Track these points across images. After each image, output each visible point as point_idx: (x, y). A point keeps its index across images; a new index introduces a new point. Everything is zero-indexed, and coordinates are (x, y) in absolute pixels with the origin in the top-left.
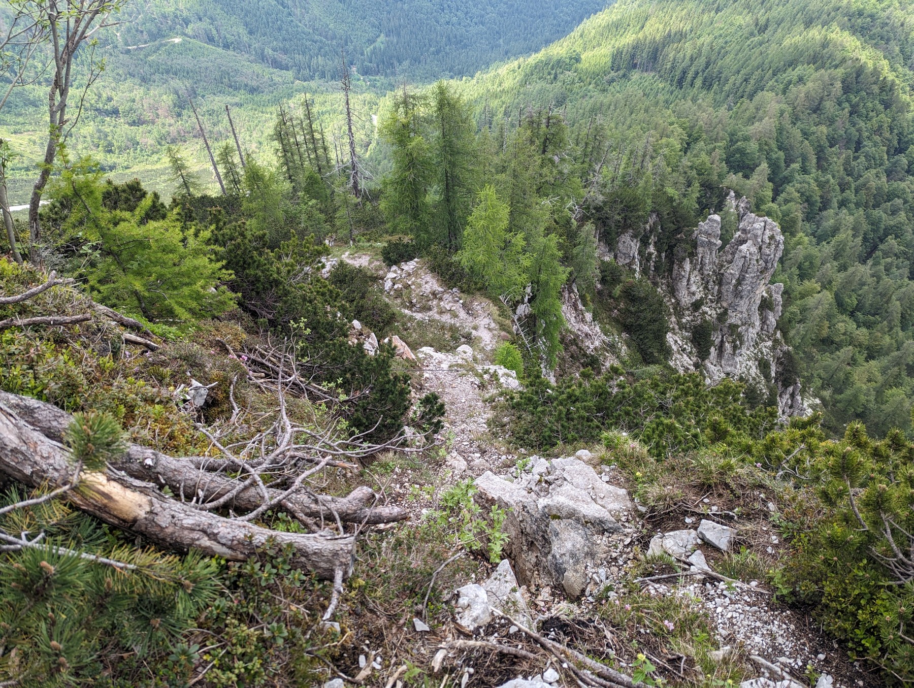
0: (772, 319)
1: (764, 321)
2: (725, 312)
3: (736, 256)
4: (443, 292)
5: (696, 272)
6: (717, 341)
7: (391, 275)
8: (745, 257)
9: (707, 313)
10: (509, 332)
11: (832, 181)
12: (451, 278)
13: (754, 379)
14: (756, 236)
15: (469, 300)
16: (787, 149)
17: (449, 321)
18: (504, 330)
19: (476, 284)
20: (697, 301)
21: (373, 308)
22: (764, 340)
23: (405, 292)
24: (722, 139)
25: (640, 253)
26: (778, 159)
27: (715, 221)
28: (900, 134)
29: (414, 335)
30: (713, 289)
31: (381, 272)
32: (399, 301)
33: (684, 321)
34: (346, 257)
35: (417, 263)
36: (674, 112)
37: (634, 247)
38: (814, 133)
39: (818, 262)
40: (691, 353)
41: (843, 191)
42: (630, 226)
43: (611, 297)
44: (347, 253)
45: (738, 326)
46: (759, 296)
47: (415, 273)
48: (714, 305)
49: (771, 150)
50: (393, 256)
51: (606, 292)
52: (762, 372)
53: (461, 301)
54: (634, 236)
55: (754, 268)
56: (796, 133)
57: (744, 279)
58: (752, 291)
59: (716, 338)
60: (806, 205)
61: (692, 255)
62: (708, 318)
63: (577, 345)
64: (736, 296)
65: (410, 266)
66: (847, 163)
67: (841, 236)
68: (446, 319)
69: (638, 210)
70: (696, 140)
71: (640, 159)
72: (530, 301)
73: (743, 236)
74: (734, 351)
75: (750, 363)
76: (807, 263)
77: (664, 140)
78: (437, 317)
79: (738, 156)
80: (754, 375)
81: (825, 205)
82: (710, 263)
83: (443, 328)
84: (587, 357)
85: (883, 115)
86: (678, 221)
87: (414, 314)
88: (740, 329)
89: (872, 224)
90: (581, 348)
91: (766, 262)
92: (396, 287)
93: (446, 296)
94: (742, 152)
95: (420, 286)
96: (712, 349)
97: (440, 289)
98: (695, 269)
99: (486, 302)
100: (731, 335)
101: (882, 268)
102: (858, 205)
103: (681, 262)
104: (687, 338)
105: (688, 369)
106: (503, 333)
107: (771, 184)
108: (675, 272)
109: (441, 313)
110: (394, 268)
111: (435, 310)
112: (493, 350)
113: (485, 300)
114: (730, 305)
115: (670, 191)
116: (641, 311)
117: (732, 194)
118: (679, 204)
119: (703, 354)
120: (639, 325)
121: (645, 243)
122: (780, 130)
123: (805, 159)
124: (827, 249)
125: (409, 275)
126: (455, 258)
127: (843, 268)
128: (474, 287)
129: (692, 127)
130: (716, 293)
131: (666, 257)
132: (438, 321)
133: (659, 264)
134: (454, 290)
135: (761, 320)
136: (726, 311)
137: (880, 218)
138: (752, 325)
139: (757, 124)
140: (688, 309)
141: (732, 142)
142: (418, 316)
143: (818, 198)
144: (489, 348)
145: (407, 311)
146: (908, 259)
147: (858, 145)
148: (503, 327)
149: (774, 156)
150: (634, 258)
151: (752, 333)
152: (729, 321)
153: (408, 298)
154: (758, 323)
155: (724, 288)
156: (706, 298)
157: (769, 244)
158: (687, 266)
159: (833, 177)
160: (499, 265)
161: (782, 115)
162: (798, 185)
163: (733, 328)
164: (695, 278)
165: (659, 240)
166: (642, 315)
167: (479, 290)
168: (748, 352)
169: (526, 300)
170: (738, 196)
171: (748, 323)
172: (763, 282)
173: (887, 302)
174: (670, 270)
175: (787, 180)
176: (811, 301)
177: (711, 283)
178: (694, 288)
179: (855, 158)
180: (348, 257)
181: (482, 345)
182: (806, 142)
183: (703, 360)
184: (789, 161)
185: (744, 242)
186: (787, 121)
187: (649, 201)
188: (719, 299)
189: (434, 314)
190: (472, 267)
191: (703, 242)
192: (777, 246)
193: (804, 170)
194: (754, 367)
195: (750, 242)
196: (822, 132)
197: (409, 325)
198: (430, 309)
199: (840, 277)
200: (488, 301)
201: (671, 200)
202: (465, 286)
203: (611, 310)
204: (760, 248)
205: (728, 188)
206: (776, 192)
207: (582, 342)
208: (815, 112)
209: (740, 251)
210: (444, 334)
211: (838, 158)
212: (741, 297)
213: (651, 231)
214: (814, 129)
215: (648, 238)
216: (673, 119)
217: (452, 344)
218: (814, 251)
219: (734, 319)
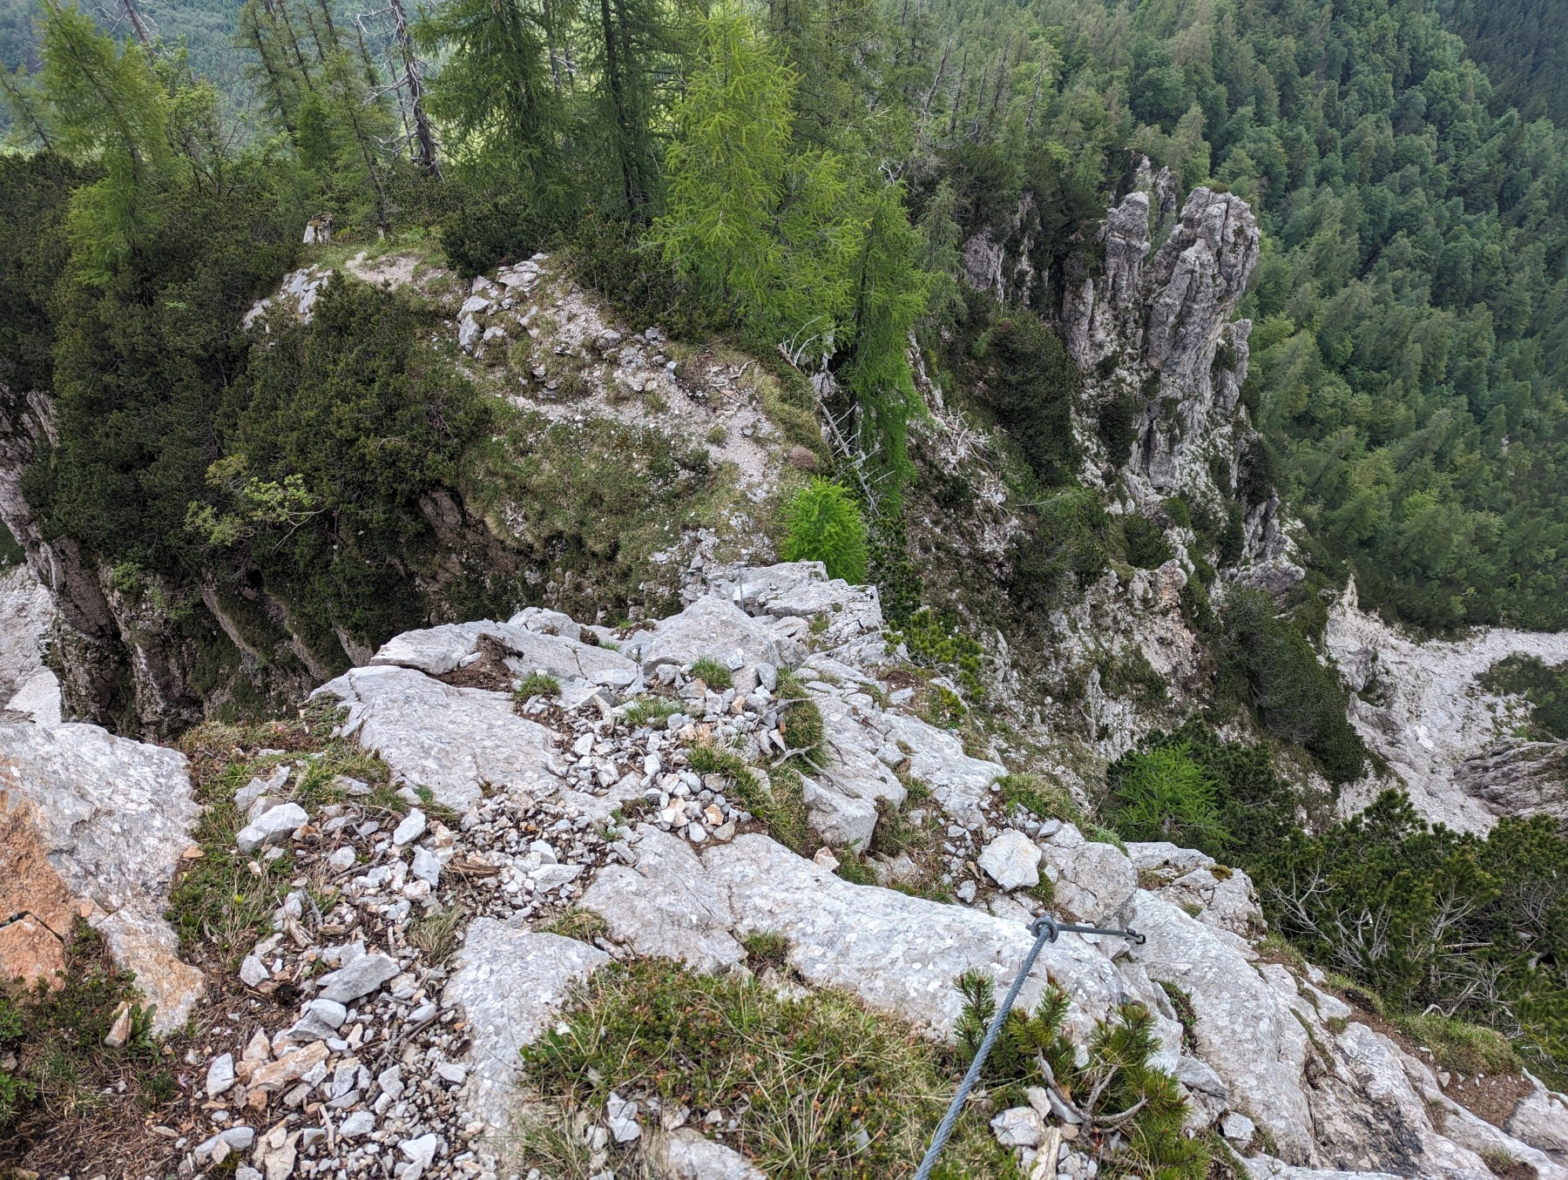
0: (1233, 386)
1: (1219, 390)
2: (1156, 378)
3: (1176, 270)
4: (618, 343)
5: (1104, 306)
6: (1142, 432)
7: (474, 304)
8: (1192, 272)
9: (1124, 380)
10: (813, 446)
11: (1305, 137)
12: (638, 302)
13: (1204, 494)
14: (1212, 231)
15: (692, 359)
16: (1231, 82)
17: (641, 422)
18: (799, 440)
19: (710, 314)
20: (1106, 358)
21: (430, 398)
22: (1218, 425)
23: (513, 347)
24: (1123, 64)
25: (1006, 271)
26: (1216, 98)
27: (1139, 204)
28: (1414, 49)
29: (546, 466)
30: (1134, 335)
31: (447, 299)
32: (499, 374)
33: (1084, 396)
34: (357, 267)
35: (541, 264)
36: (1036, 15)
37: (995, 258)
38: (1274, 51)
39: (1288, 282)
40: (1097, 455)
41: (1323, 154)
42: (987, 219)
43: (969, 354)
44: (360, 257)
45: (1176, 402)
46: (1213, 345)
47: (539, 293)
48: (1135, 365)
49: (1204, 81)
50: (475, 250)
51: (962, 347)
52: (1216, 482)
53: (672, 365)
54: (995, 239)
55: (1208, 292)
56: (1246, 50)
57: (1189, 313)
58: (1202, 336)
59: (1140, 426)
60: (1265, 180)
61: (1097, 272)
62: (1126, 389)
63: (923, 458)
64: (1174, 347)
65: (522, 275)
66: (1328, 105)
67: (1326, 234)
68: (632, 415)
69: (1001, 187)
70: (1078, 66)
71: (991, 94)
72: (834, 365)
73: (1187, 231)
74: (1171, 447)
75: (1196, 467)
76: (1270, 286)
77: (1023, 67)
78: (607, 412)
79: (1149, 94)
80: (1203, 488)
81: (1295, 182)
82: (1128, 286)
83: (625, 442)
84: (945, 482)
85: (1386, 16)
86: (1069, 209)
87: (543, 409)
88: (1180, 406)
89: (1372, 212)
90: (931, 465)
91: (1229, 279)
92: (488, 335)
93: (628, 352)
94: (1156, 86)
95: (553, 328)
96: (1134, 446)
97: (611, 334)
98: (1101, 300)
99: (741, 364)
100: (1166, 419)
101: (1389, 287)
102: (1347, 178)
103: (1078, 287)
104: (1090, 429)
105: (1093, 484)
106: (798, 450)
107: (1207, 144)
108: (1067, 307)
109: (618, 400)
110: (481, 283)
111: (602, 393)
112: (776, 502)
113: (736, 356)
114: (1164, 363)
115: (1056, 149)
116: (1030, 382)
117: (1146, 162)
118: (1070, 176)
119: (1118, 456)
120: (1026, 409)
121: (1013, 252)
122: (1219, 45)
123: (1260, 99)
124: (1302, 258)
125: (522, 299)
126: (645, 245)
127: (1328, 290)
128: (704, 321)
129: (1070, 43)
130: (1139, 343)
131: (1050, 278)
132: (611, 424)
133: (1038, 292)
134: (650, 333)
135: (1214, 388)
136: (1157, 372)
137: (1385, 198)
138: (1199, 398)
139: (1181, 34)
140: (1091, 375)
141: (1140, 68)
142: (555, 413)
143: (1284, 168)
144: (760, 495)
145: (522, 402)
146: (1428, 270)
147: (1347, 73)
148: (794, 432)
149: (1210, 94)
150: (995, 281)
151: (1199, 413)
152: (1162, 394)
153: (523, 363)
154: (1208, 395)
155: (1154, 332)
156: (1122, 353)
157: (1235, 244)
158: (1089, 295)
159: (1308, 129)
160: (773, 253)
161: (1220, 17)
162: (1251, 146)
163: (1169, 403)
164: (1103, 316)
165: (1038, 245)
166: (1030, 389)
167: (719, 329)
168: (1193, 448)
169: (825, 361)
170: (1156, 166)
171: (1194, 396)
172: (1221, 318)
173: (1401, 346)
174: (1059, 304)
175: (1231, 137)
176: (1279, 351)
177: (1132, 324)
178: (1100, 335)
179: (1343, 95)
180: (363, 266)
181: (740, 486)
182: (1263, 67)
183: (1119, 467)
184: (1235, 102)
185: (1190, 242)
186: (1229, 31)
187: (1020, 169)
188: (1145, 353)
189: (598, 404)
190: (694, 268)
191: (1117, 246)
192: (1249, 248)
193: (1260, 119)
194: (1203, 474)
195: (1200, 243)
196: (1287, 49)
197: (531, 439)
198: (585, 392)
199: (1325, 307)
200: (746, 361)
201: (1057, 166)
202: (680, 321)
203: (971, 382)
204: (1219, 254)
205: (1139, 152)
206: (1216, 161)
207: (934, 449)
208: (1274, 12)
209: (1184, 261)
210: (630, 460)
211: (1314, 94)
212: (1185, 348)
213: (1023, 229)
214: (1274, 42)
215: (1018, 242)
216: (1036, 27)
217: (653, 487)
218: (1282, 262)
219: (1170, 388)
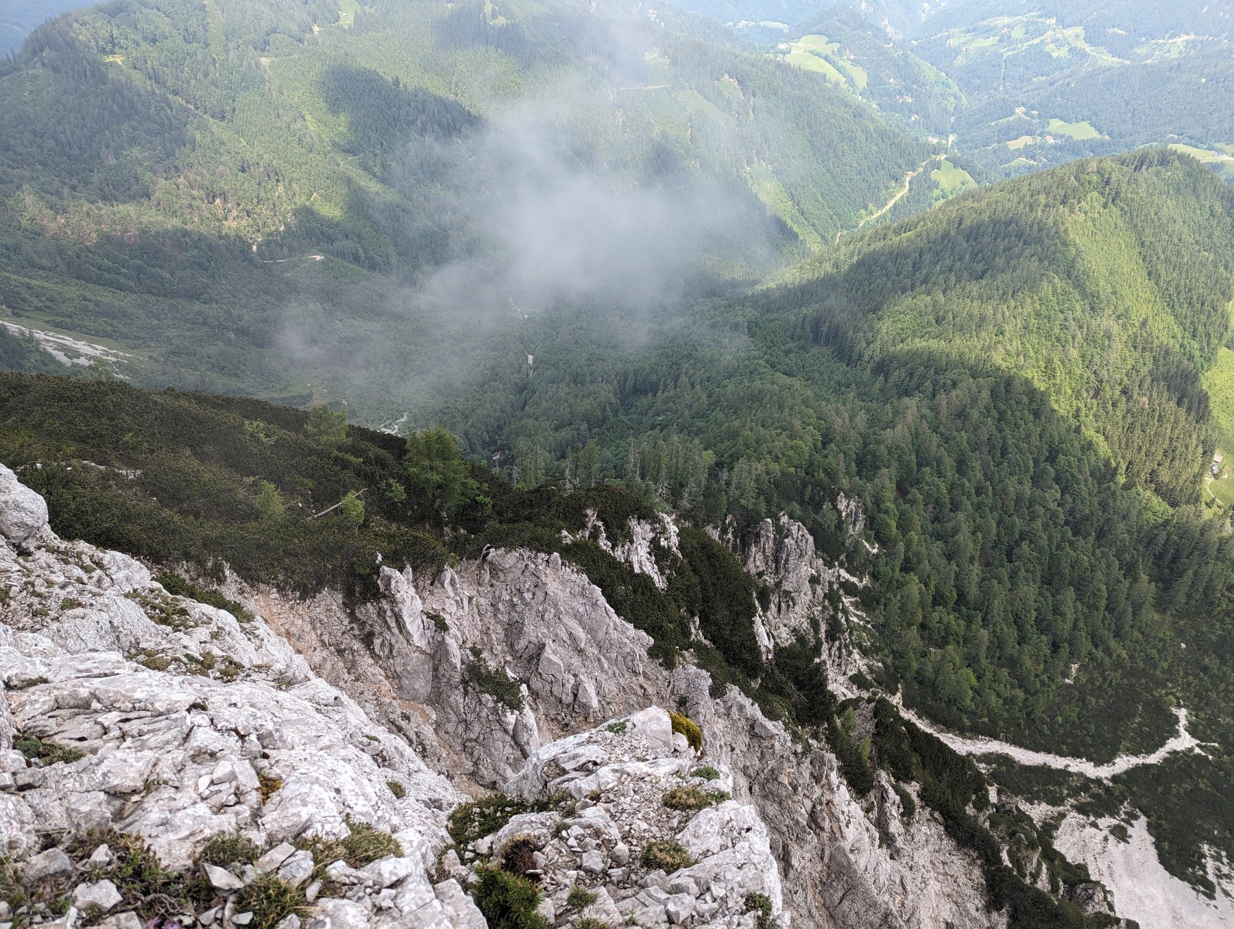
0: (820, 591)
1: (814, 591)
6: (776, 601)
9: (767, 581)
14: (793, 534)
16: (922, 453)
20: (761, 572)
22: (814, 605)
24: (856, 442)
25: (720, 538)
26: (909, 462)
27: (768, 522)
28: (1051, 443)
30: (772, 565)
37: (715, 534)
38: (954, 438)
41: (978, 495)
42: (711, 522)
46: (808, 573)
48: (772, 576)
49: (904, 453)
52: (812, 626)
59: (775, 598)
60: (935, 505)
61: (757, 542)
62: (768, 584)
69: (716, 513)
74: (788, 609)
75: (803, 620)
80: (805, 629)
81: (957, 507)
85: (1032, 425)
88: (793, 595)
91: (801, 551)
96: (773, 606)
98: (758, 552)
100: (786, 598)
103: (750, 546)
108: (746, 552)
114: (784, 577)
117: (842, 494)
119: (765, 608)
123: (939, 463)
130: (773, 568)
131: (740, 542)
135: (811, 590)
136: (781, 581)
138: (804, 593)
143: (947, 500)
147: (1005, 451)
149: (906, 459)
151: (804, 599)
152: (784, 588)
154: (808, 592)
155: (779, 566)
156: (767, 571)
157: (801, 539)
161: (921, 420)
163: (787, 593)
164: (759, 556)
165: (735, 531)
168: (801, 612)
171: (798, 591)
174: (743, 551)
175: (919, 481)
177: (771, 561)
178: (758, 563)
182: (943, 447)
183: (765, 612)
184: (925, 463)
185: (787, 537)
187: (724, 508)
188: (777, 572)
191: (763, 535)
192: (807, 541)
193: (940, 473)
194: (806, 623)
195: (790, 537)
196: (962, 438)
201: (742, 507)
204: (796, 542)
205: (839, 489)
208: (959, 417)
219: (787, 586)
